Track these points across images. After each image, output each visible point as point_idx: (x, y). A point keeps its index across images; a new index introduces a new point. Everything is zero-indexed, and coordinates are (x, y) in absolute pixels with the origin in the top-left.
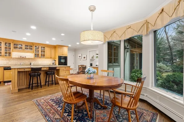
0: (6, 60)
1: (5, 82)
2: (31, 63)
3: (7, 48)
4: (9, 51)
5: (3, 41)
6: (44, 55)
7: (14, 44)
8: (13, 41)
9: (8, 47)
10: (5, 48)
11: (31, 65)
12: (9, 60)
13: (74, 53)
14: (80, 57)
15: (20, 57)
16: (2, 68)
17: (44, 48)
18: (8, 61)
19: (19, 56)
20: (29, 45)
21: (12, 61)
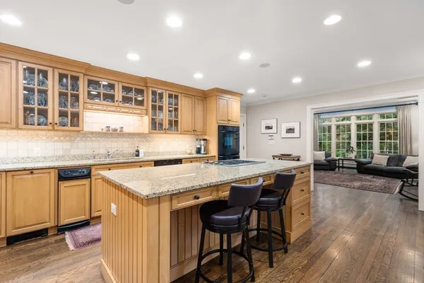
0: (62, 141)
1: (62, 230)
2: (138, 151)
3: (66, 95)
4: (72, 106)
5: (54, 68)
6: (176, 122)
7: (90, 83)
8: (88, 68)
9: (69, 92)
10: (61, 94)
11: (138, 155)
12: (70, 141)
13: (245, 115)
14: (268, 128)
15: (104, 131)
16: (54, 175)
17: (176, 97)
18: (67, 145)
19: (104, 127)
20: (134, 87)
21: (81, 144)
